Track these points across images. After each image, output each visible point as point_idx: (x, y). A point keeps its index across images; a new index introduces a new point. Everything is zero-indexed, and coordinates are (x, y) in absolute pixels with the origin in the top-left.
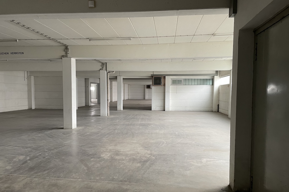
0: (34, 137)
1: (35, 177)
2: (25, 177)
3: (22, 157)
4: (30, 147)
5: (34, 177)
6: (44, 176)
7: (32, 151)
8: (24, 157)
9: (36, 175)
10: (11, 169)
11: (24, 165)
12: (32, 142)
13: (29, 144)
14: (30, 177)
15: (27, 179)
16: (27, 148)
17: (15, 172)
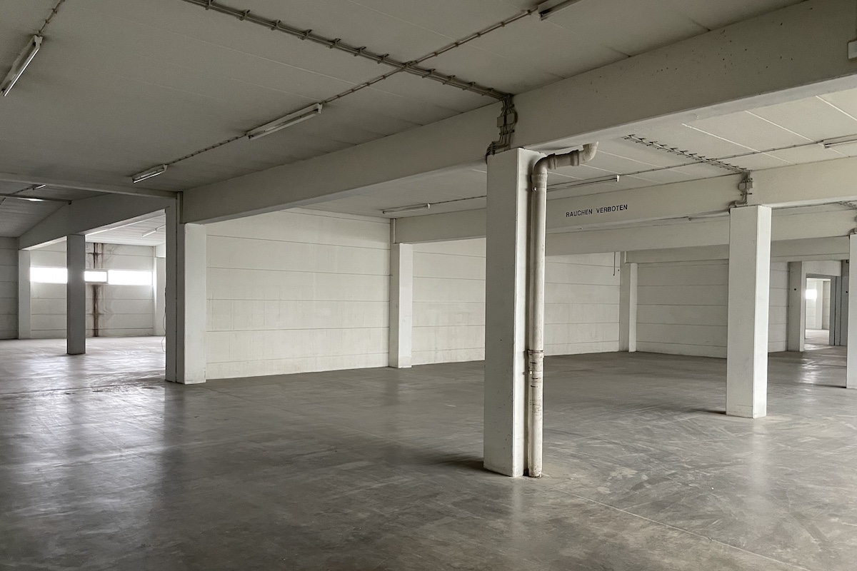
0: (649, 427)
1: (673, 529)
2: (647, 522)
3: (629, 473)
4: (643, 451)
5: (669, 529)
6: (694, 532)
7: (650, 462)
8: (633, 471)
9: (672, 524)
10: (609, 494)
11: (637, 492)
12: (645, 438)
13: (640, 442)
14: (659, 525)
15: (651, 528)
16: (636, 450)
17: (620, 503)
